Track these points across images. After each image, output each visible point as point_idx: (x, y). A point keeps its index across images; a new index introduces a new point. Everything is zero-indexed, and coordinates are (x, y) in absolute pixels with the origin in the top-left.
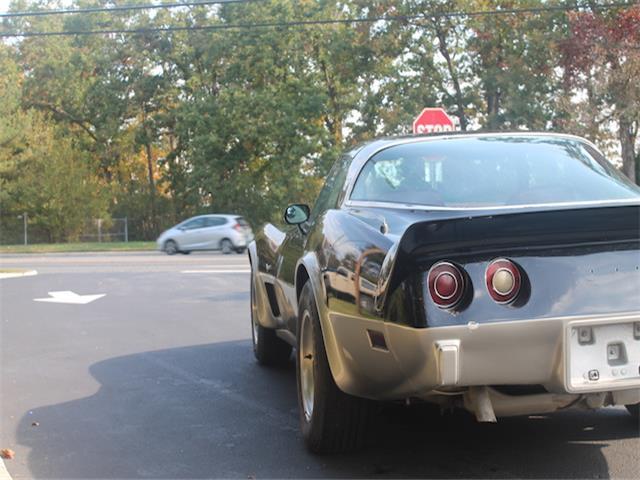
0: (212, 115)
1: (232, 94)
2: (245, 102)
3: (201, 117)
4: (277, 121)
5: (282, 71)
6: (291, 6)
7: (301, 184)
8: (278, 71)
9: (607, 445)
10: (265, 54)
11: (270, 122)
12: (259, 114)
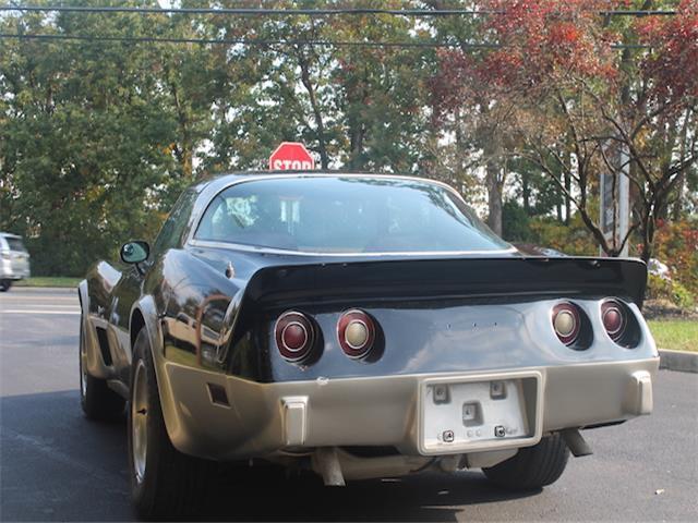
0: (44, 135)
1: (69, 114)
2: (83, 123)
3: (32, 137)
4: (119, 147)
5: (127, 91)
6: (139, 20)
7: (144, 217)
8: (122, 90)
9: (462, 510)
10: (108, 72)
11: (111, 147)
12: (99, 137)
